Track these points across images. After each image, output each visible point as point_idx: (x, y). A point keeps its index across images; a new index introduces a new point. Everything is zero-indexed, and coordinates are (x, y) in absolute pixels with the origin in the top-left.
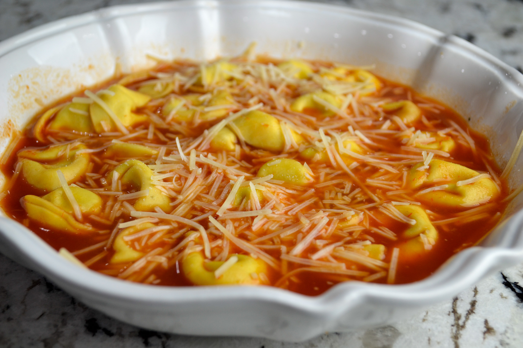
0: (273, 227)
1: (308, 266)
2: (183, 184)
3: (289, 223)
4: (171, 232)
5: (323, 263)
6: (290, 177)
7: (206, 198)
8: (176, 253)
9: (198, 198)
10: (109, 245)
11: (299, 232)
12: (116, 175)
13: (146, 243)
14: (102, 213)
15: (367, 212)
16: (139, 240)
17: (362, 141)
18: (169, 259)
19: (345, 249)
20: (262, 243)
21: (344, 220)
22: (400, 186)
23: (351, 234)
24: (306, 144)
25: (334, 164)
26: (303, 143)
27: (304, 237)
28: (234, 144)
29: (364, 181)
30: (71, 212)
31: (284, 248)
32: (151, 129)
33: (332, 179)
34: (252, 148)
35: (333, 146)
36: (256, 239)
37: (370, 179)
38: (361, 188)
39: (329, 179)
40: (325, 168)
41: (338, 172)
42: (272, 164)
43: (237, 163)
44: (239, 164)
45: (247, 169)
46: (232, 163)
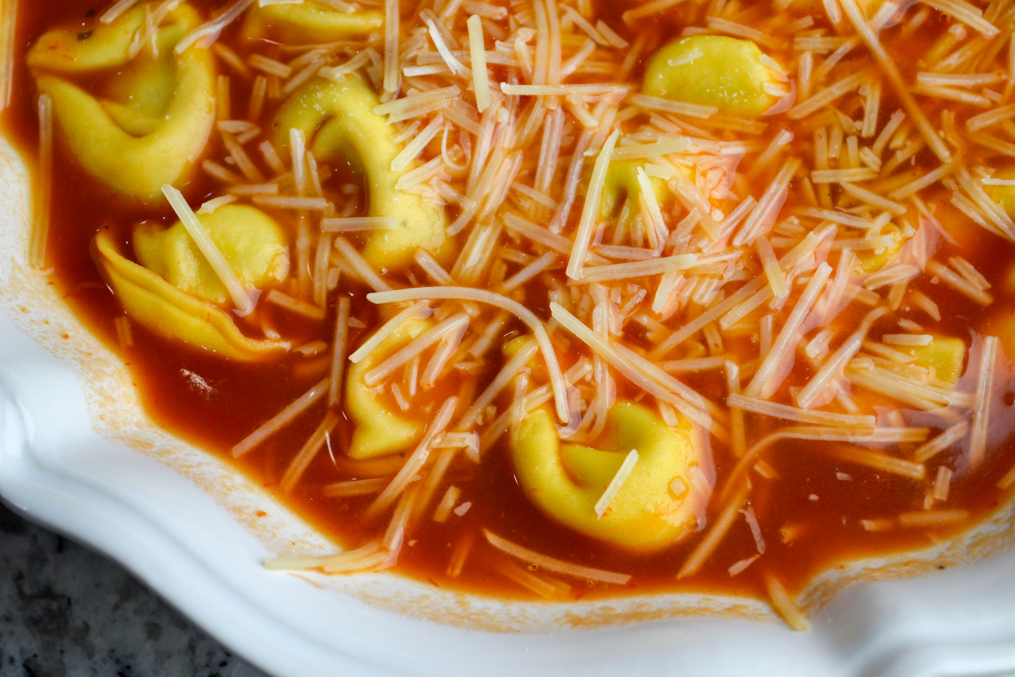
0: (702, 296)
1: (792, 424)
2: (469, 156)
3: (740, 277)
4: (469, 334)
5: (826, 415)
6: (726, 94)
7: (531, 199)
8: (492, 411)
9: (511, 201)
10: (333, 399)
11: (763, 309)
12: (297, 138)
13: (419, 387)
14: (294, 281)
15: (920, 204)
16: (398, 376)
18: (479, 429)
19: (877, 365)
20: (682, 351)
21: (865, 253)
22: (999, 87)
23: (883, 292)
25: (834, 16)
27: (778, 328)
29: (909, 76)
30: (222, 300)
31: (734, 371)
33: (832, 78)
36: (665, 337)
37: (927, 70)
38: (905, 110)
39: (822, 78)
40: (811, 32)
41: (847, 46)
42: (681, 62)
43: (585, 34)
44: (593, 40)
45: (614, 55)
46: (574, 40)
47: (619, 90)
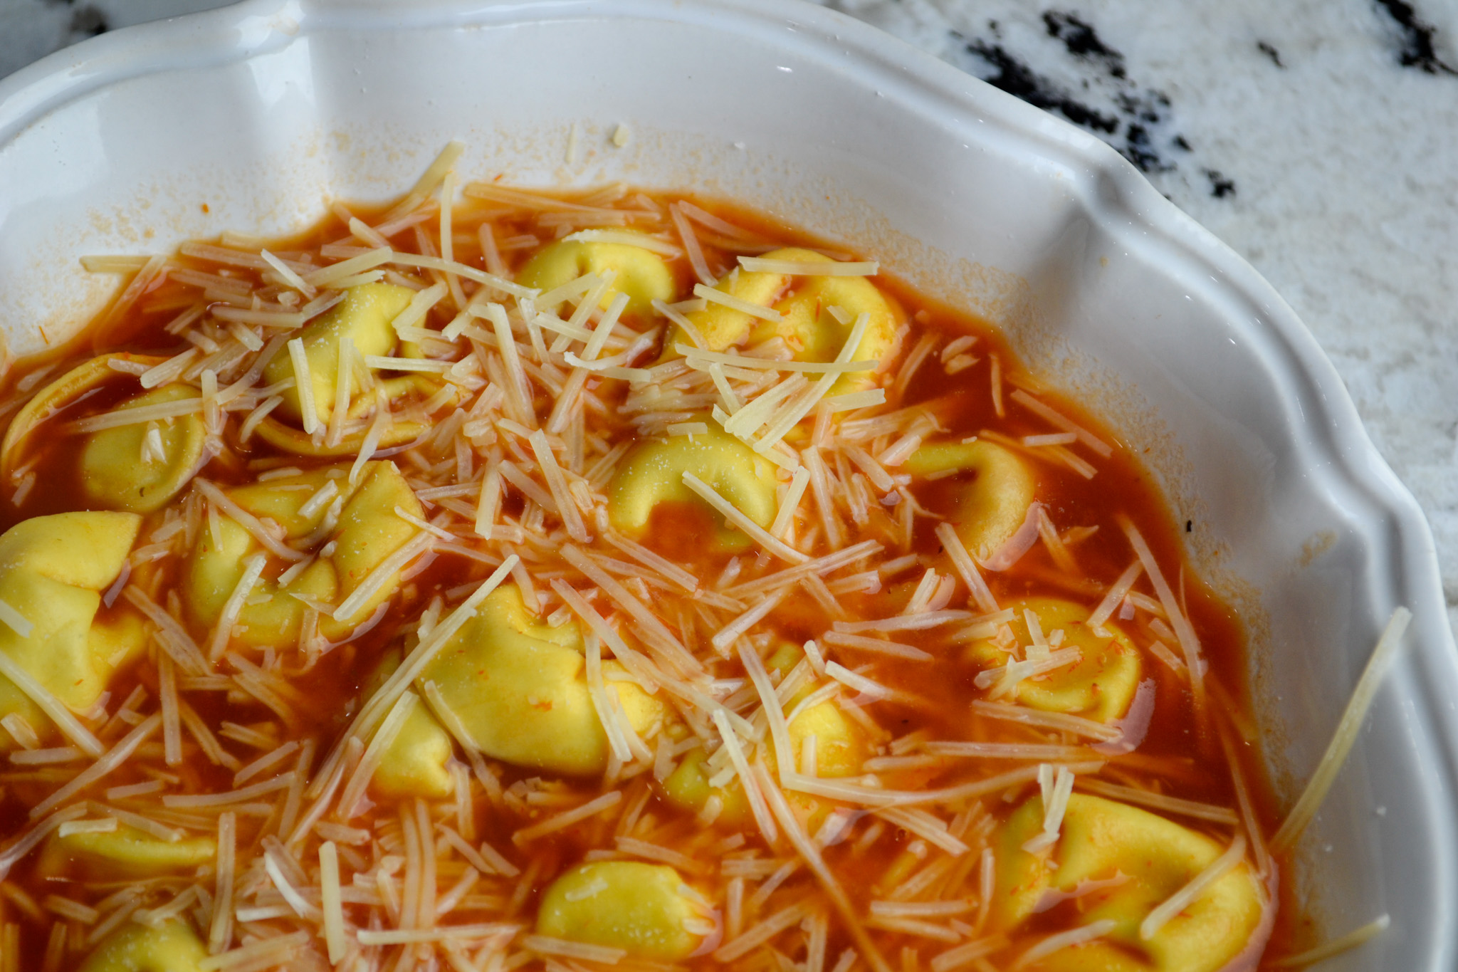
6: (638, 934)
17: (851, 693)
24: (677, 730)
25: (769, 831)
26: (665, 727)
28: (445, 767)
29: (861, 904)
32: (171, 710)
33: (768, 909)
34: (512, 772)
35: (762, 766)
37: (882, 898)
38: (857, 949)
39: (756, 910)
40: (742, 853)
41: (786, 869)
42: (581, 895)
43: (467, 861)
44: (476, 867)
45: (503, 885)
46: (453, 868)
47: (505, 931)
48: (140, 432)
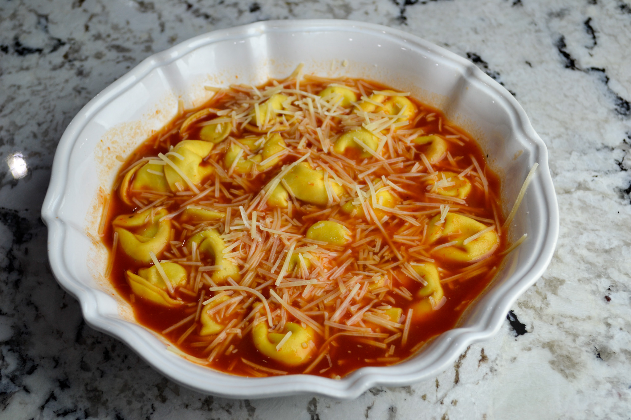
0: (318, 293)
1: (345, 331)
2: (248, 252)
3: (331, 289)
4: (242, 302)
5: (355, 328)
6: (332, 238)
7: (266, 265)
8: (247, 323)
9: (260, 265)
10: (197, 319)
11: (338, 297)
12: (194, 245)
13: (224, 316)
14: (188, 285)
15: (391, 271)
16: (218, 312)
17: (394, 190)
18: (242, 329)
19: (372, 314)
20: (311, 309)
21: (372, 283)
22: (420, 241)
23: (377, 295)
24: (347, 196)
25: (368, 218)
26: (344, 195)
27: (342, 303)
28: (287, 201)
29: (391, 236)
30: (164, 288)
31: (327, 314)
32: (217, 185)
33: (367, 236)
34: (303, 203)
35: (367, 202)
36: (306, 305)
37: (397, 235)
38: (389, 245)
39: (364, 236)
40: (361, 224)
41: (372, 227)
42: (318, 227)
43: (289, 222)
44: (291, 223)
45: (298, 228)
46: (285, 223)
47: (298, 236)
48: (215, 126)
